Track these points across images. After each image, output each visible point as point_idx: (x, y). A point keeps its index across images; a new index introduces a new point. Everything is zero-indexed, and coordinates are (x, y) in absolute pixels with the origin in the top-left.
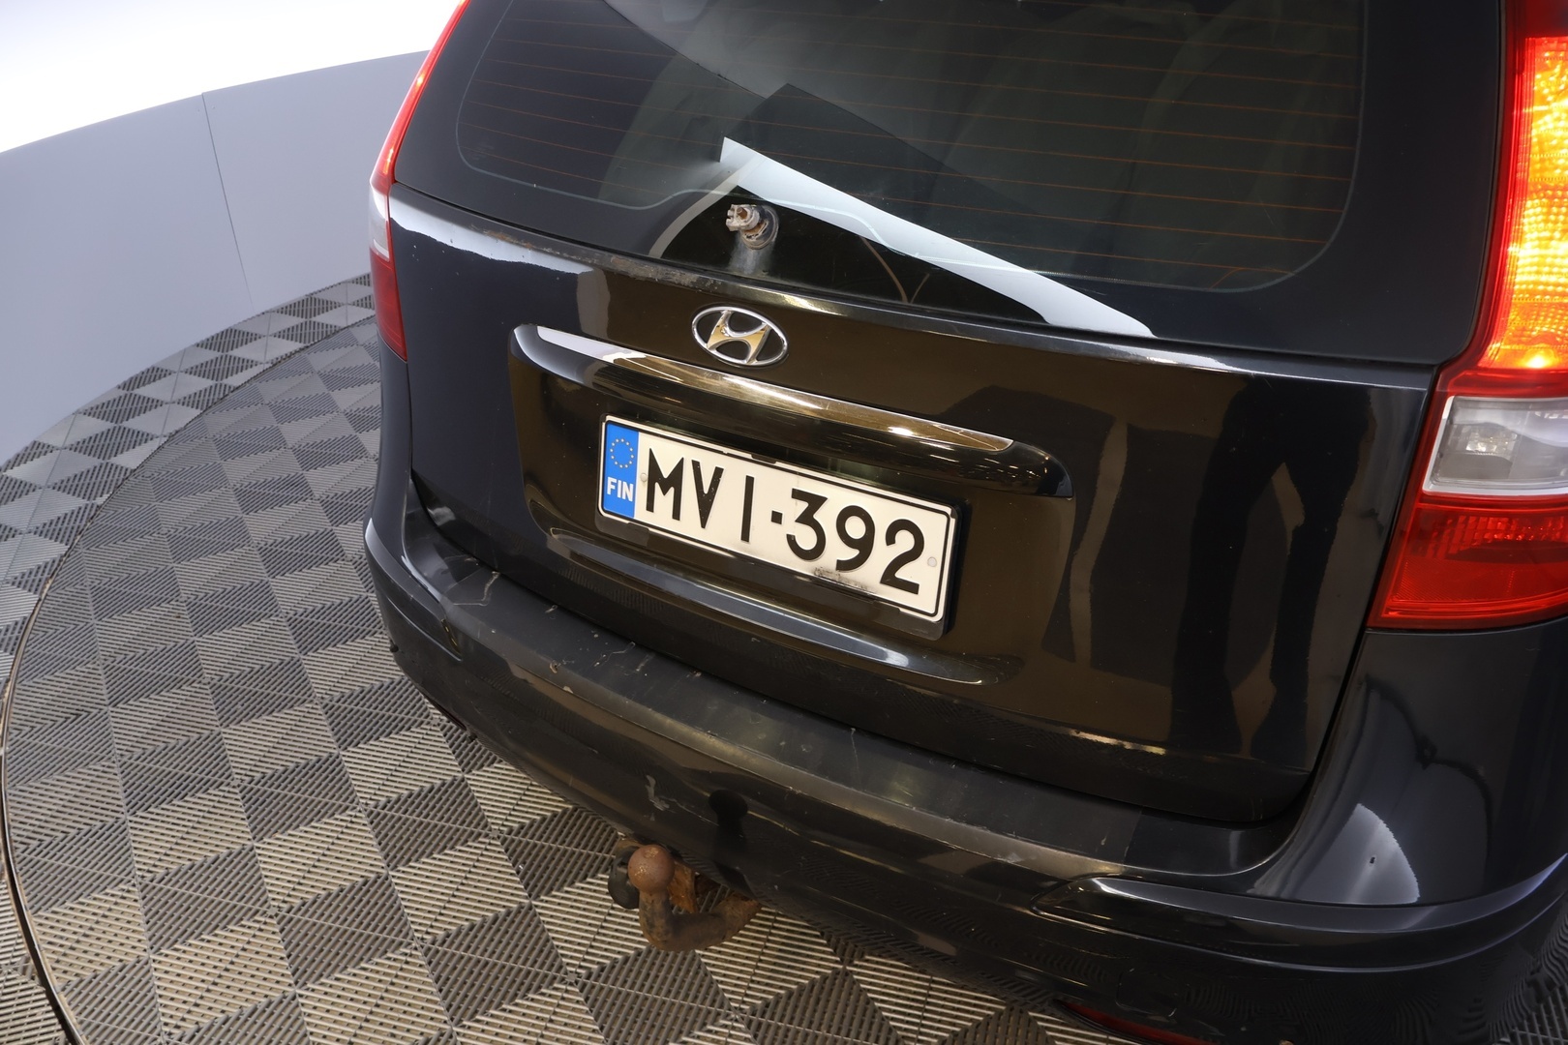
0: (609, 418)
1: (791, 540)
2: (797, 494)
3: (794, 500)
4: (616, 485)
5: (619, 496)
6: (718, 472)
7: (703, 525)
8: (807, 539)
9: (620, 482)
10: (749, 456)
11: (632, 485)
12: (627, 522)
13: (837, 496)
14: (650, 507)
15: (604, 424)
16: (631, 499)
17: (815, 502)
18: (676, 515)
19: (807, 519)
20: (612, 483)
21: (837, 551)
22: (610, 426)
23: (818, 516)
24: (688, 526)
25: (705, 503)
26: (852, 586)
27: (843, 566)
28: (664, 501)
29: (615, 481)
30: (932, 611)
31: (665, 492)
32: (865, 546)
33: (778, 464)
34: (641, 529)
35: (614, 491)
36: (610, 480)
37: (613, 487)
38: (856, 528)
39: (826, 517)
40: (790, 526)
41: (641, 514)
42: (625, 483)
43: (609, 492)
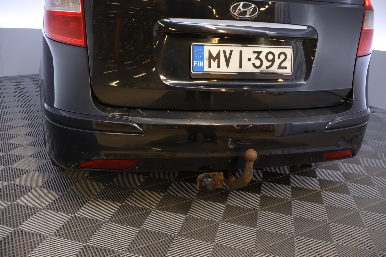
0: (193, 44)
1: (254, 65)
2: (254, 52)
3: (254, 54)
4: (197, 63)
5: (198, 66)
6: (231, 52)
7: (228, 67)
8: (258, 63)
9: (198, 62)
10: (240, 45)
11: (203, 62)
12: (202, 73)
13: (265, 50)
14: (210, 66)
15: (192, 46)
16: (203, 66)
17: (259, 53)
18: (219, 66)
19: (258, 58)
20: (196, 63)
21: (266, 64)
22: (195, 47)
23: (260, 57)
24: (223, 69)
25: (228, 61)
26: (270, 72)
27: (268, 67)
28: (214, 64)
29: (197, 62)
30: (290, 72)
31: (214, 61)
32: (273, 61)
33: (248, 45)
34: (207, 73)
35: (197, 65)
36: (195, 62)
37: (196, 64)
38: (270, 57)
39: (262, 56)
40: (253, 61)
41: (207, 69)
42: (200, 62)
43: (195, 66)
